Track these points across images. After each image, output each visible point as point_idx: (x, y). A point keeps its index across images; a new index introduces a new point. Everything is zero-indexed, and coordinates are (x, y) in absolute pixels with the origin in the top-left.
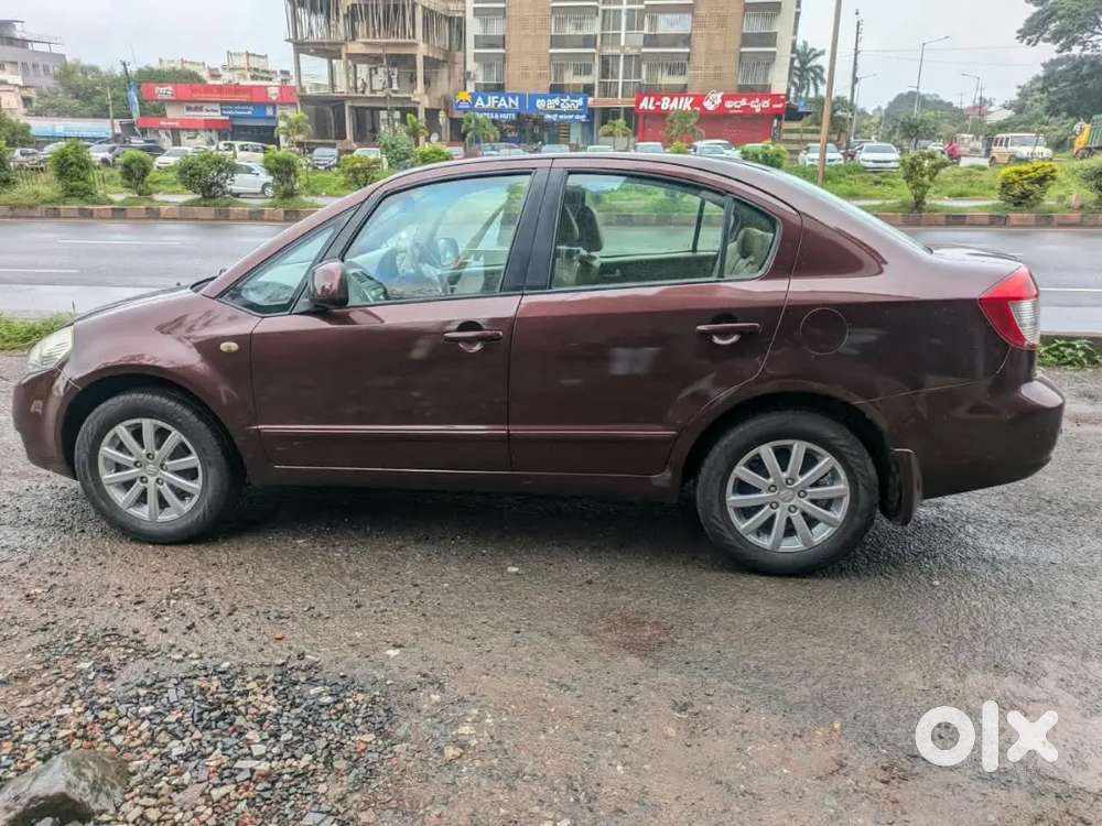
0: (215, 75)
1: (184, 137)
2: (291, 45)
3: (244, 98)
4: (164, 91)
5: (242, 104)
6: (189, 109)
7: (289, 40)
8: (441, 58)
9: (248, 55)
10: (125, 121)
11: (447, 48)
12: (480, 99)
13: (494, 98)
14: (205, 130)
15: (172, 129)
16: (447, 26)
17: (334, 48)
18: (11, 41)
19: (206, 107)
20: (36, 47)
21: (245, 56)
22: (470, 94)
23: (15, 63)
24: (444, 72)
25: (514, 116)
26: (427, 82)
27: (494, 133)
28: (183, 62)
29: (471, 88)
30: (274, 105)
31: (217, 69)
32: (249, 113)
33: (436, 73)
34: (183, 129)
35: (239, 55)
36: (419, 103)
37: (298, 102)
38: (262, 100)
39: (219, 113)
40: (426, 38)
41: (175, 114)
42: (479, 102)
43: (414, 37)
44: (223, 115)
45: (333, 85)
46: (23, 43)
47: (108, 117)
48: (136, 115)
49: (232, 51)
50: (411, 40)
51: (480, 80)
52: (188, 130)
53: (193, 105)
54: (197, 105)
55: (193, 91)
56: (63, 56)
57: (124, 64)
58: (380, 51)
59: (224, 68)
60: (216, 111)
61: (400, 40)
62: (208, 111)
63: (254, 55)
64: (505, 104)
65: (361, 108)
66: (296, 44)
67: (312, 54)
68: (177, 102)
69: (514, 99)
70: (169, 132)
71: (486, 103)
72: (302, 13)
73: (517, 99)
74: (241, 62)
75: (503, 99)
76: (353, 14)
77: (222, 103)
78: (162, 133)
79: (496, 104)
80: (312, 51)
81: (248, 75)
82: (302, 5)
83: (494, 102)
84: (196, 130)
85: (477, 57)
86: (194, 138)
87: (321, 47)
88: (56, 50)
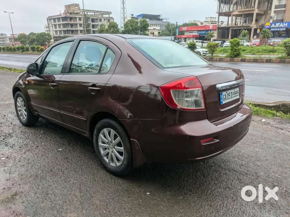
0: (202, 23)
1: (187, 39)
2: (218, 14)
3: (203, 29)
4: (185, 29)
5: (203, 30)
6: (190, 33)
7: (217, 13)
8: (263, 13)
9: (211, 17)
10: (175, 37)
11: (266, 10)
12: (273, 24)
13: (278, 24)
14: (192, 38)
15: (185, 38)
16: (267, 3)
17: (229, 14)
18: (159, 20)
19: (194, 32)
20: (164, 20)
21: (210, 18)
22: (270, 23)
23: (159, 25)
24: (264, 17)
25: (285, 29)
26: (257, 20)
27: (271, 35)
28: (195, 21)
29: (271, 21)
30: (211, 30)
31: (203, 22)
32: (204, 33)
33: (261, 18)
34: (187, 38)
35: (209, 18)
36: (252, 27)
37: (217, 29)
38: (208, 29)
39: (197, 33)
40: (259, 7)
41: (186, 34)
42: (273, 26)
43: (254, 8)
44: (197, 34)
45: (228, 24)
46: (162, 20)
47: (171, 36)
48: (177, 35)
49: (207, 17)
50: (253, 9)
51: (275, 19)
52: (188, 38)
53: (191, 32)
54: (192, 31)
55: (191, 28)
56: (169, 22)
57: (177, 23)
58: (242, 13)
59: (204, 22)
60: (196, 33)
61: (250, 9)
62: (194, 33)
63: (213, 18)
64: (282, 26)
65: (236, 29)
66: (219, 13)
67: (223, 16)
68: (187, 31)
69: (286, 24)
70: (184, 39)
71: (275, 25)
72: (222, 5)
73: (287, 23)
74: (209, 20)
75: (282, 24)
76: (236, 3)
77: (198, 31)
78: (182, 39)
79: (279, 26)
80: (223, 15)
81: (210, 23)
82: (222, 2)
83: (278, 25)
84: (190, 38)
85: (275, 12)
86: (189, 40)
87: (226, 14)
88: (168, 21)
